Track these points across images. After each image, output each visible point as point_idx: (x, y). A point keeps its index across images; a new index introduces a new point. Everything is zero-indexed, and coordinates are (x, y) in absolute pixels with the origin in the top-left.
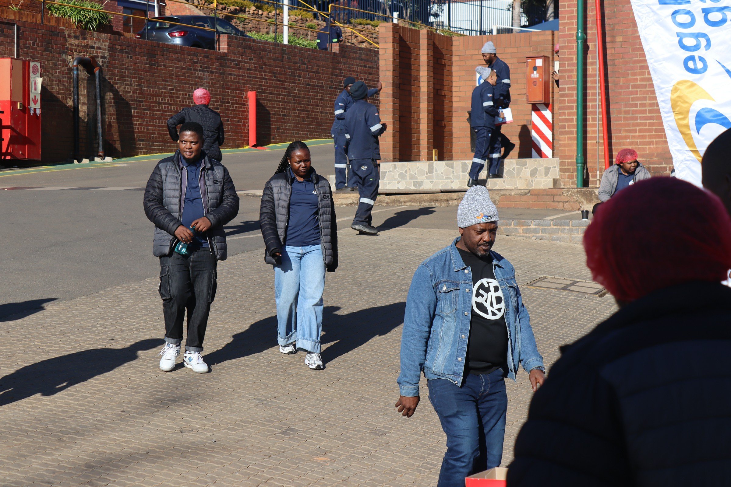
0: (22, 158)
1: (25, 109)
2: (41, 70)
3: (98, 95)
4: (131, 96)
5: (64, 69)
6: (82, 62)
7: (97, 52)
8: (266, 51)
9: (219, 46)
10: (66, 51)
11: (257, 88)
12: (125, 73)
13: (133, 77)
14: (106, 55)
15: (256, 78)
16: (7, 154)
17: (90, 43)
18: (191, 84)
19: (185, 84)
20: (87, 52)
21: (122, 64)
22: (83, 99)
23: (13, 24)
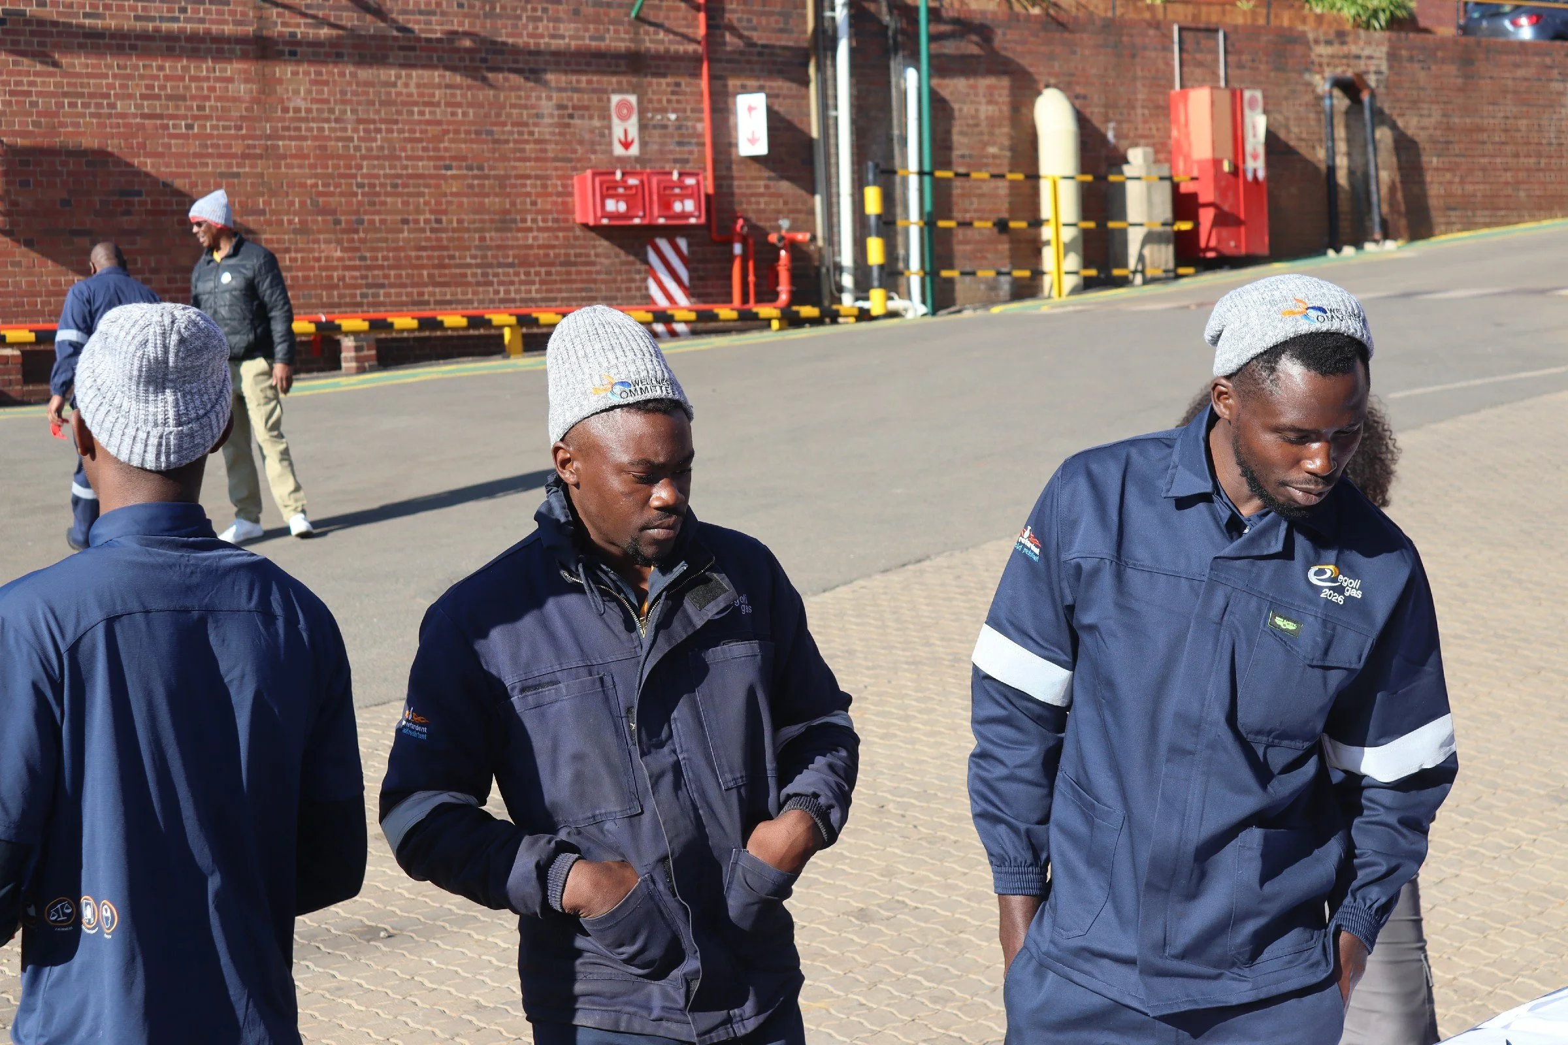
0: (1235, 252)
1: (1236, 171)
2: (1266, 104)
3: (1369, 137)
4: (1431, 136)
5: (1308, 98)
6: (1338, 83)
7: (1366, 65)
10: (1309, 66)
12: (1419, 95)
13: (1432, 102)
14: (1384, 67)
16: (1208, 249)
17: (1354, 49)
18: (1542, 106)
19: (1531, 105)
20: (1348, 65)
21: (1412, 82)
22: (1342, 147)
23: (1216, 31)
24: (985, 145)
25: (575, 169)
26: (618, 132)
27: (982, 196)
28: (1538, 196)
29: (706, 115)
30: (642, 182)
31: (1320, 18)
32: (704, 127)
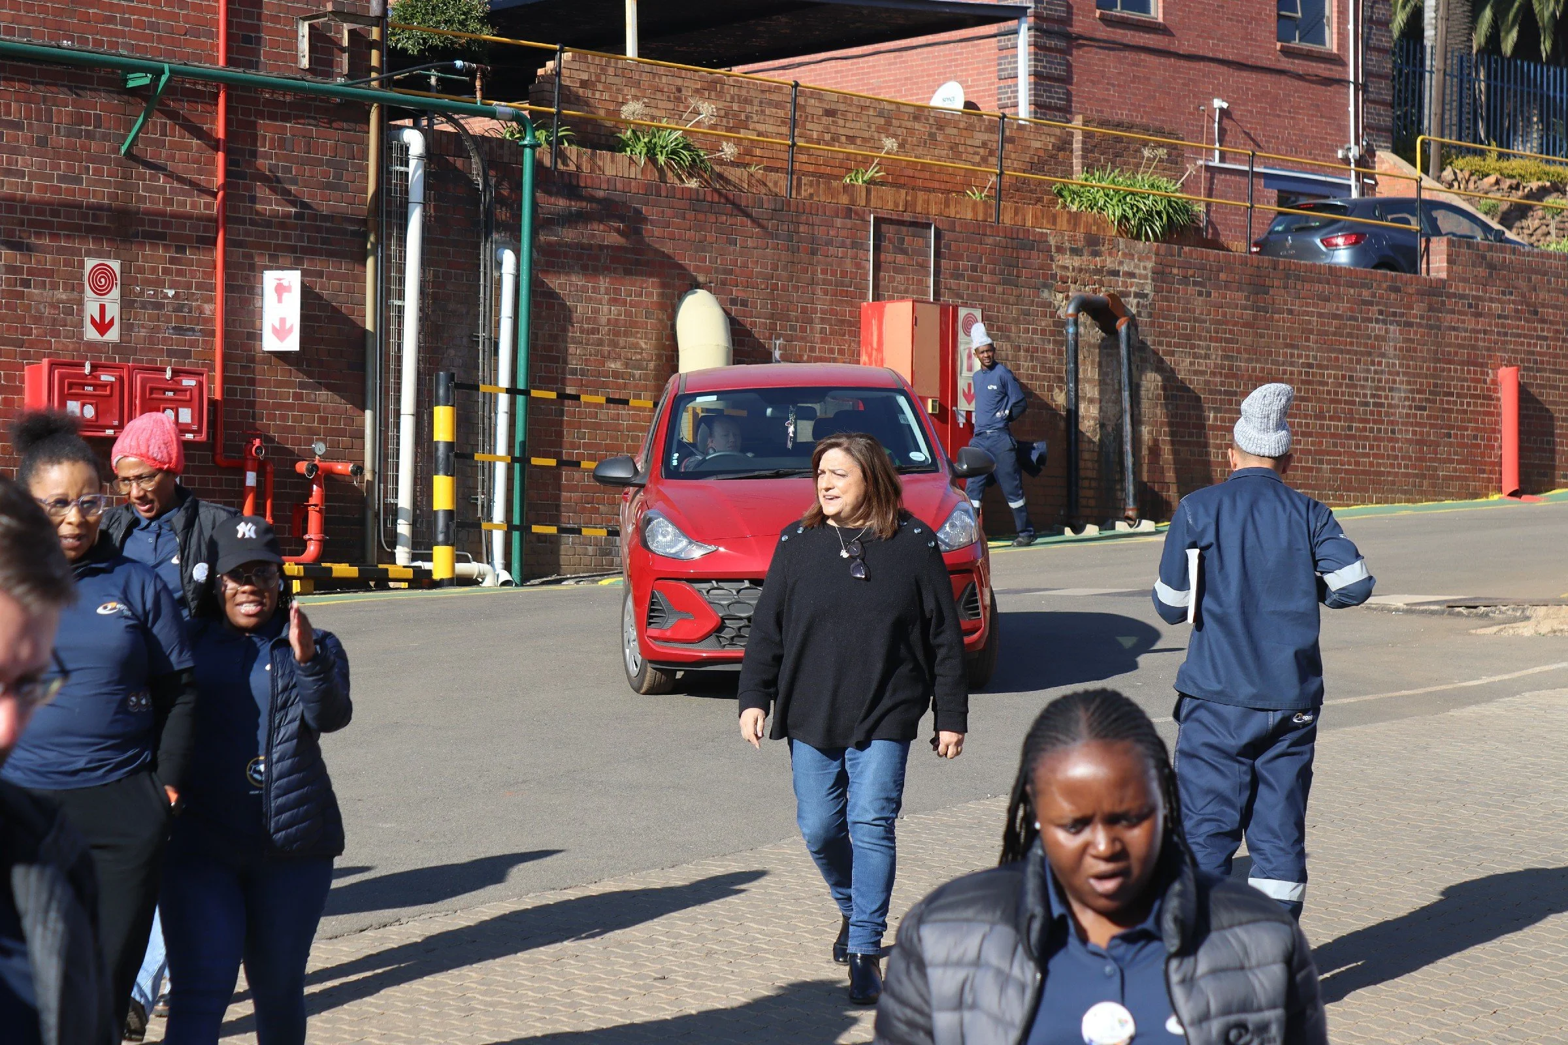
1: (944, 414)
3: (1125, 379)
4: (1207, 383)
5: (1046, 322)
6: (1086, 306)
7: (1125, 284)
8: (1545, 274)
9: (1428, 263)
10: (1049, 281)
11: (1522, 361)
12: (1193, 328)
13: (1212, 340)
14: (1148, 289)
15: (1519, 336)
17: (1110, 263)
18: (1356, 353)
19: (1341, 352)
20: (1101, 284)
21: (1185, 310)
22: (1090, 390)
23: (928, 226)
24: (606, 357)
25: (26, 355)
26: (92, 308)
27: (597, 426)
28: (1347, 472)
29: (219, 294)
30: (121, 379)
31: (1075, 218)
32: (214, 309)
